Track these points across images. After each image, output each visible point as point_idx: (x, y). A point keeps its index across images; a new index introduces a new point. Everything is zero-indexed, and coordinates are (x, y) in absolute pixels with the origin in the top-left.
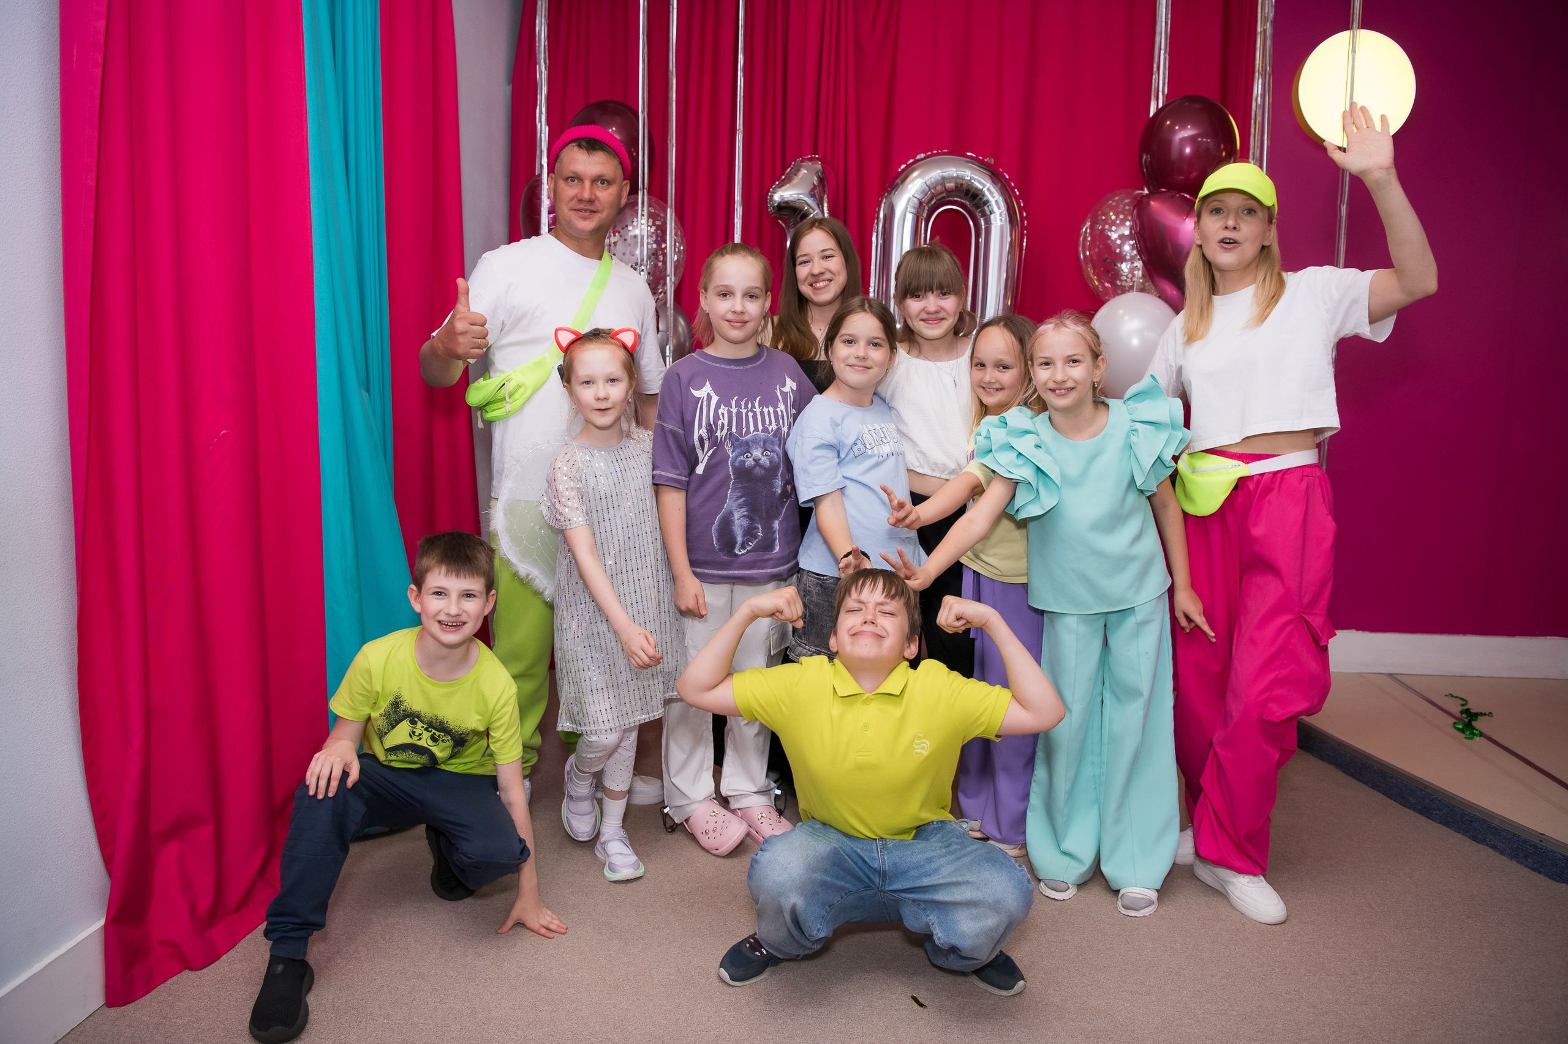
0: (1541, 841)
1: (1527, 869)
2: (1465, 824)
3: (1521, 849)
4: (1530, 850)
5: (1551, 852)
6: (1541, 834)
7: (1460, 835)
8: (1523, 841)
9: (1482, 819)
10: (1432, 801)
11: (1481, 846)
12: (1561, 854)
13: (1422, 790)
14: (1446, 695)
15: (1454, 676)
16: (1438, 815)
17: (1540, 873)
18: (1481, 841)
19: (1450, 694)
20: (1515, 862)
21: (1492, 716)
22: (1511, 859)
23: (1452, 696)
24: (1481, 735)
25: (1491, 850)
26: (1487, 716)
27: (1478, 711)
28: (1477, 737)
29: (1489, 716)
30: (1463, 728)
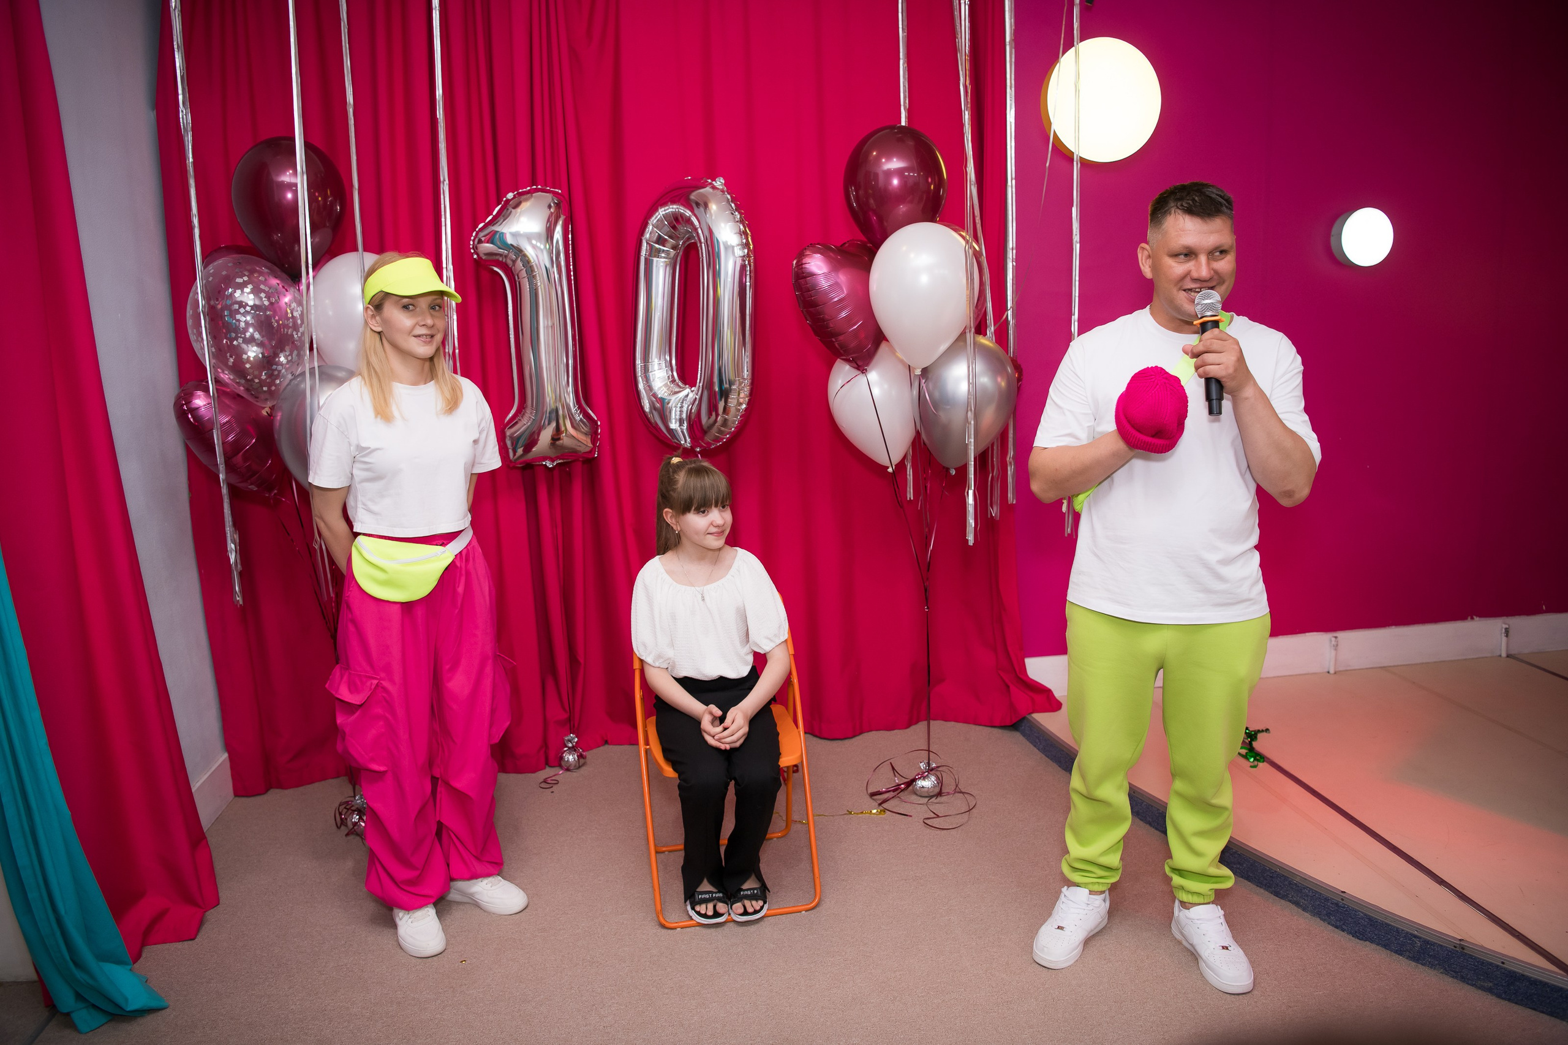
0: (1342, 900)
1: (1330, 927)
2: (1266, 880)
3: (1323, 906)
4: (1332, 908)
5: (1353, 911)
6: (1342, 892)
7: (1262, 891)
8: (1325, 898)
9: (1283, 875)
11: (1283, 901)
12: (1363, 913)
16: (1239, 868)
17: (1343, 930)
18: (1283, 897)
20: (1318, 920)
21: (1269, 732)
22: (1314, 916)
24: (1265, 759)
25: (1293, 906)
26: (1264, 733)
27: (1257, 728)
28: (1261, 765)
29: (1266, 732)
30: (1246, 753)
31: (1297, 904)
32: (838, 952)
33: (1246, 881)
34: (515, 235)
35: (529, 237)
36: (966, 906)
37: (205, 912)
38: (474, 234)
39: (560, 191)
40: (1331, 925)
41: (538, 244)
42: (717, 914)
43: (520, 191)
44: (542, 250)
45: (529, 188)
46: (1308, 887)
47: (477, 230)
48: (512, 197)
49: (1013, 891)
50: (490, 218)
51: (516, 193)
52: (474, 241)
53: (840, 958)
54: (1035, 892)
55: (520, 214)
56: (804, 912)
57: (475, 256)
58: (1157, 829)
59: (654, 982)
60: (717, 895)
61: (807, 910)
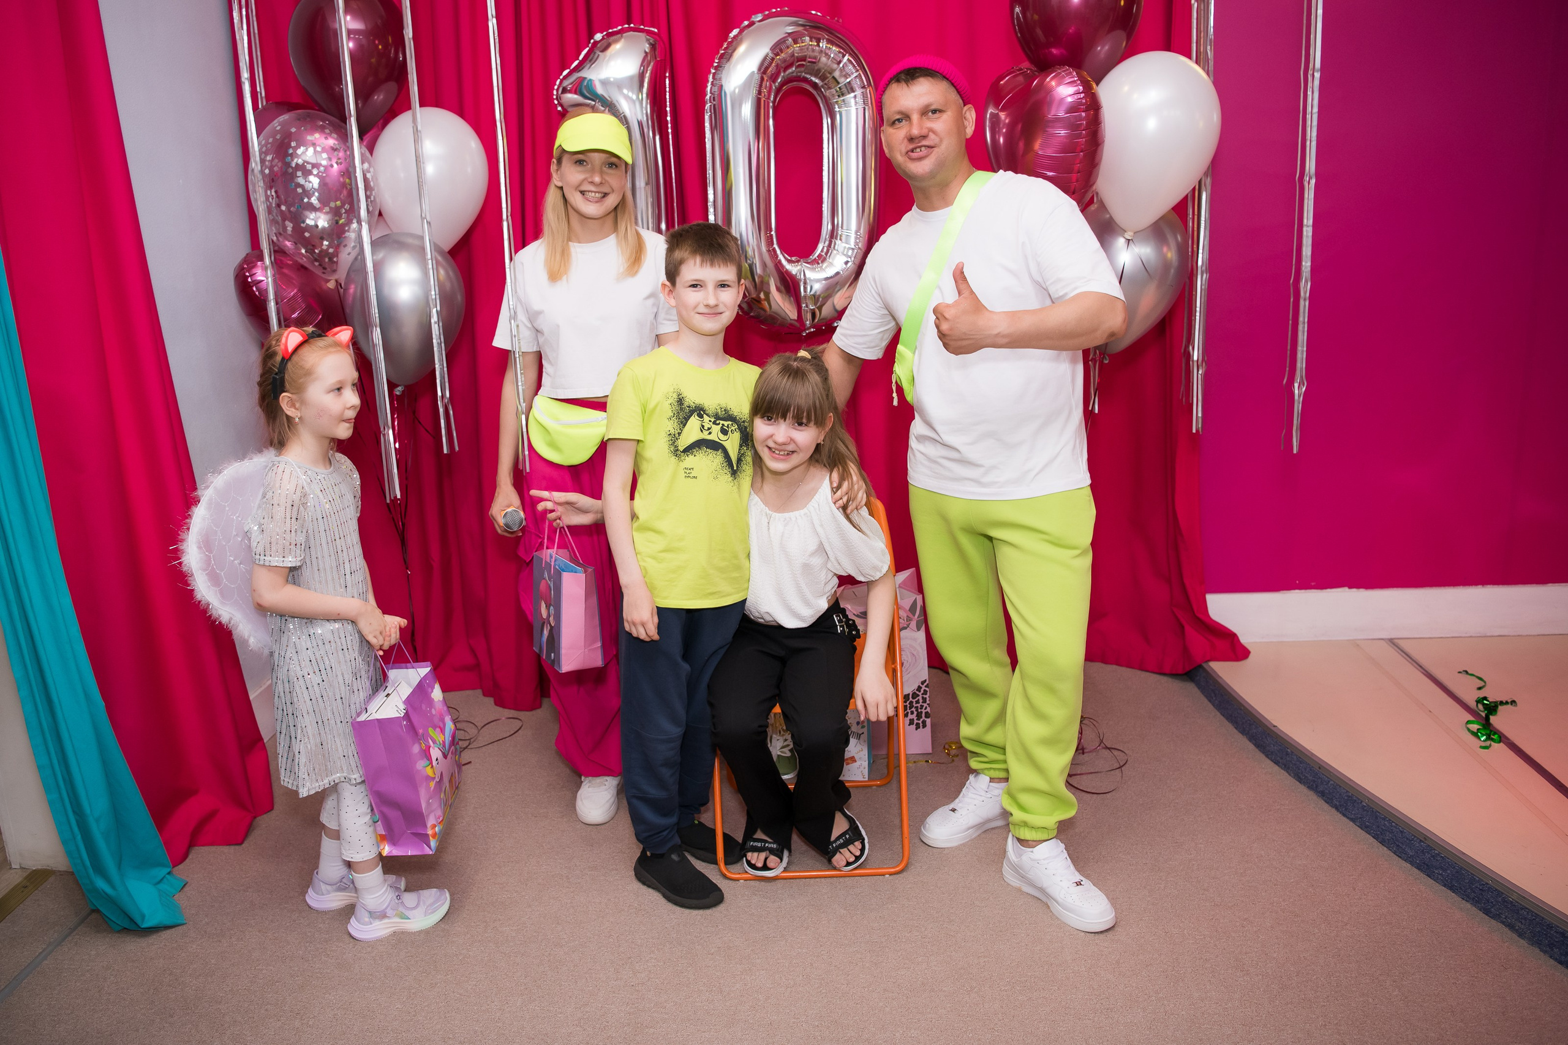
1: (1552, 962)
2: (1474, 892)
3: (1545, 934)
4: (1556, 937)
7: (1468, 905)
9: (1496, 890)
10: (1433, 856)
11: (1493, 922)
13: (1421, 840)
14: (1460, 672)
15: (1471, 637)
16: (1441, 874)
18: (1494, 917)
19: (1464, 671)
20: (1537, 950)
21: (1516, 705)
22: (1532, 945)
23: (1466, 672)
24: (1503, 739)
25: (1506, 930)
26: (1509, 706)
27: (1499, 699)
28: (1495, 745)
29: (1512, 704)
30: (1478, 729)
31: (1511, 927)
33: (1449, 891)
34: (605, 83)
35: (619, 85)
37: (255, 817)
38: (558, 82)
39: (656, 30)
40: (1553, 959)
41: (630, 94)
43: (610, 31)
44: (634, 102)
45: (620, 28)
46: (1527, 908)
47: (561, 77)
48: (601, 38)
49: (1144, 875)
50: (576, 63)
51: (605, 33)
52: (557, 90)
53: (918, 934)
54: (1172, 879)
55: (609, 58)
56: (887, 876)
57: (559, 108)
58: (1344, 815)
60: (769, 845)
61: (891, 874)
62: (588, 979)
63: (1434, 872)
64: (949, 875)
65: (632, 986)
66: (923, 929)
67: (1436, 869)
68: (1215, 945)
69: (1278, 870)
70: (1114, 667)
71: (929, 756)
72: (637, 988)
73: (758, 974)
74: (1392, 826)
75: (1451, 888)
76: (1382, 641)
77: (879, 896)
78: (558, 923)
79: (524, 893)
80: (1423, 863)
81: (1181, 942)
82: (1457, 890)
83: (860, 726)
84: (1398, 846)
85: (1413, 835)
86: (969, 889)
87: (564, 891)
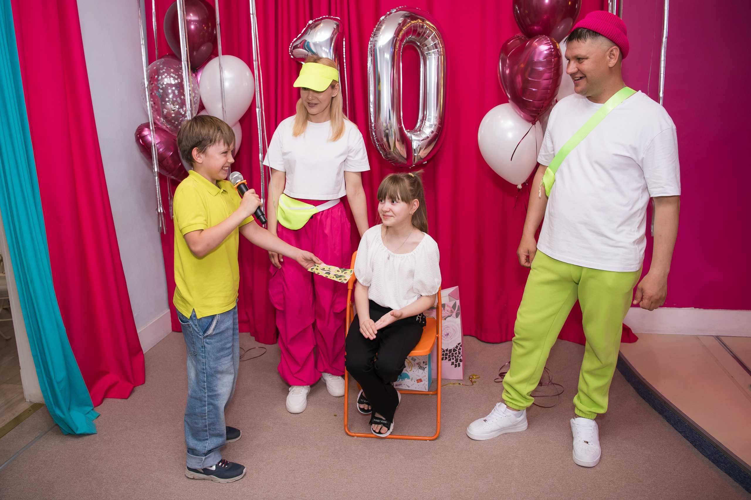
7: (738, 485)
10: (720, 456)
13: (714, 447)
16: (724, 466)
32: (438, 468)
33: (728, 476)
36: (527, 456)
37: (134, 387)
38: (291, 44)
39: (339, 18)
41: (326, 50)
42: (380, 433)
43: (316, 19)
44: (327, 53)
45: (321, 17)
47: (293, 42)
48: (312, 22)
50: (300, 35)
51: (314, 20)
52: (291, 48)
56: (428, 441)
57: (292, 57)
58: (676, 429)
59: (330, 464)
60: (383, 422)
61: (430, 440)
62: (272, 479)
63: (720, 465)
64: (459, 443)
65: (293, 484)
66: (441, 470)
67: (722, 463)
68: (592, 493)
69: (634, 456)
70: (566, 341)
71: (462, 381)
72: (294, 486)
73: (354, 485)
74: (700, 438)
75: (729, 474)
76: (712, 337)
77: (422, 451)
78: (263, 450)
79: (250, 434)
80: (715, 459)
81: (574, 490)
82: (732, 475)
83: (425, 364)
84: (703, 448)
85: (710, 444)
86: (468, 451)
87: (270, 434)
